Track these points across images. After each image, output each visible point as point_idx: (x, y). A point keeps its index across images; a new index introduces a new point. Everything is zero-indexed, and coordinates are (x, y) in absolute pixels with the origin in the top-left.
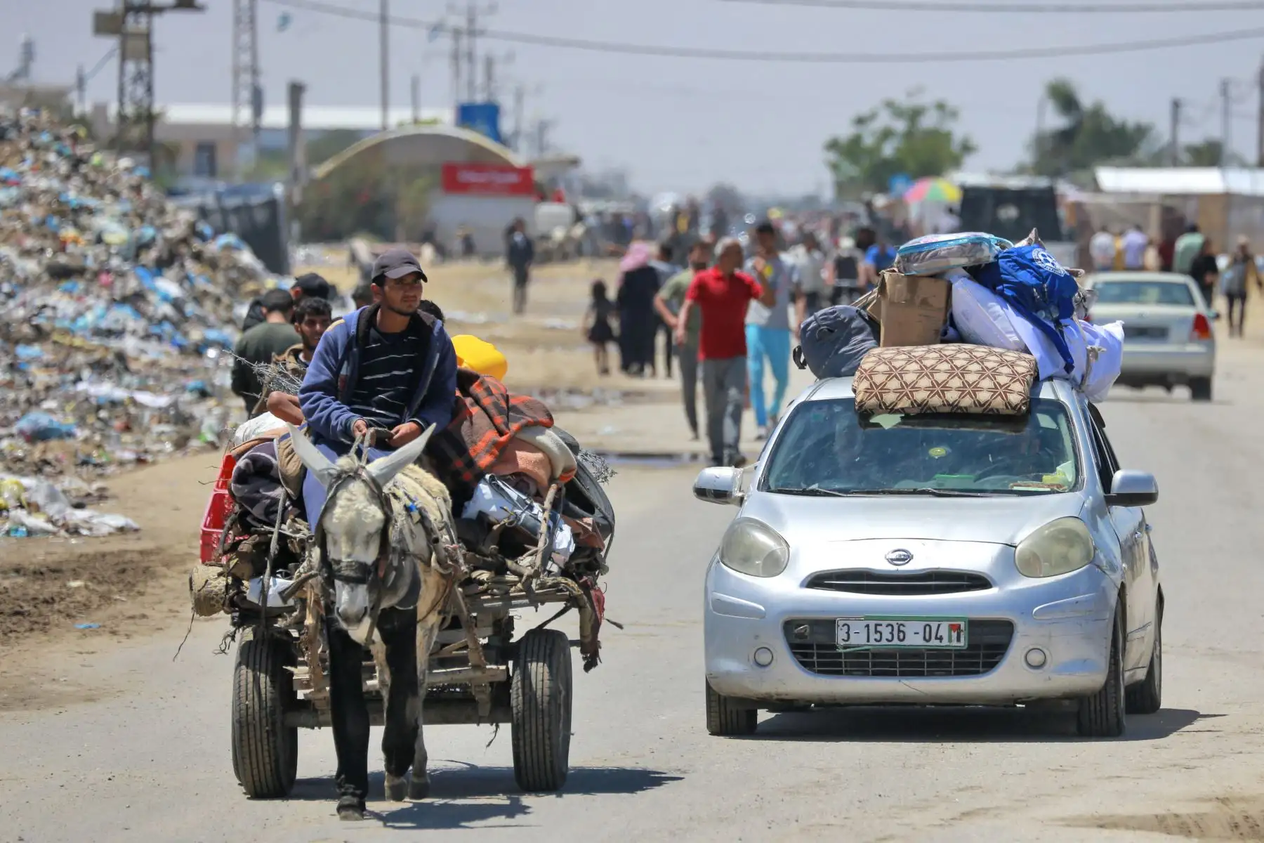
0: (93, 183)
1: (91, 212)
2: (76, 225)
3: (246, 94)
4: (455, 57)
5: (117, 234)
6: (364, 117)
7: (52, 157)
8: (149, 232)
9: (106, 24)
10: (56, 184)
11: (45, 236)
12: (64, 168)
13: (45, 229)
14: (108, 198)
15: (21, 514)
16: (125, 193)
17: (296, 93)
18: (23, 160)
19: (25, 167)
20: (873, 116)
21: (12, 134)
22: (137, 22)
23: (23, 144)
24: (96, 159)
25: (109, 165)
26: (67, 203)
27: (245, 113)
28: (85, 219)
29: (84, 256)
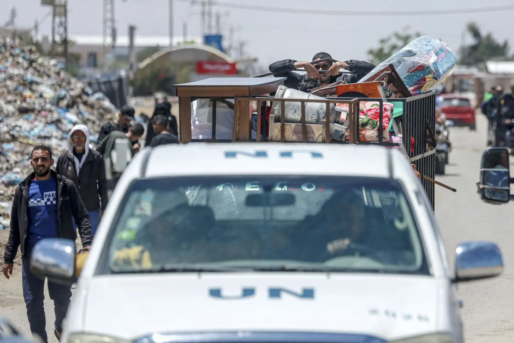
0: (39, 71)
1: (37, 83)
2: (31, 89)
3: (109, 31)
4: (203, 14)
5: (49, 93)
6: (163, 41)
7: (20, 60)
8: (63, 92)
10: (22, 72)
11: (17, 95)
12: (26, 64)
13: (17, 92)
14: (45, 78)
16: (53, 75)
17: (132, 30)
18: (7, 61)
19: (8, 64)
20: (389, 39)
21: (3, 50)
23: (7, 54)
24: (40, 60)
25: (46, 63)
26: (27, 80)
27: (109, 40)
28: (34, 87)
29: (34, 103)
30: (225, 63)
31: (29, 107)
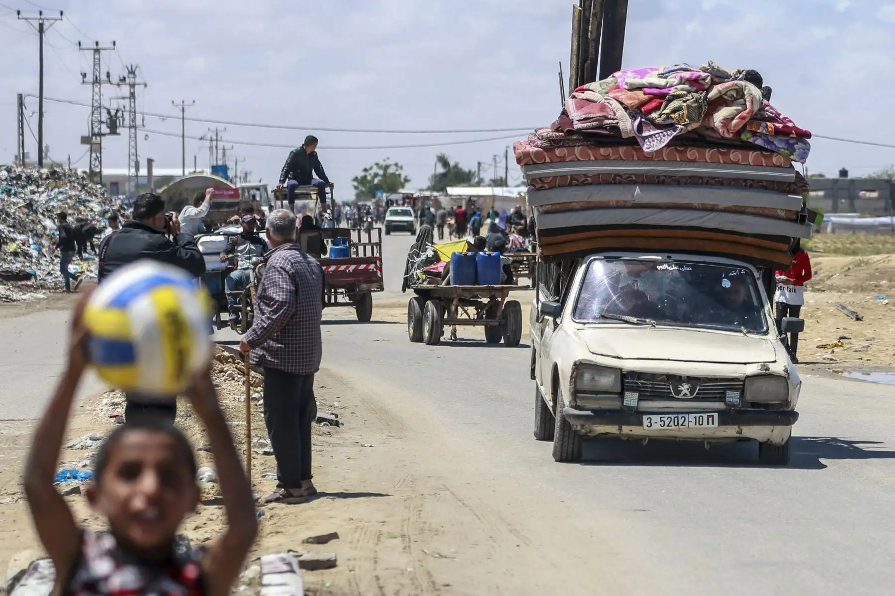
0: (89, 193)
1: (89, 201)
2: (84, 206)
3: (133, 164)
4: (211, 147)
5: (97, 208)
6: (177, 172)
7: (76, 185)
8: (107, 207)
9: (85, 140)
10: (78, 193)
11: (75, 209)
12: (80, 188)
13: (75, 207)
14: (94, 197)
15: (88, 273)
16: (99, 196)
17: (150, 162)
18: (67, 186)
19: (67, 188)
20: (371, 168)
21: (63, 178)
22: (96, 139)
23: (66, 181)
24: (90, 185)
25: (94, 187)
26: (81, 199)
27: (133, 171)
28: (87, 204)
29: (88, 215)
30: (229, 189)
31: (84, 218)
